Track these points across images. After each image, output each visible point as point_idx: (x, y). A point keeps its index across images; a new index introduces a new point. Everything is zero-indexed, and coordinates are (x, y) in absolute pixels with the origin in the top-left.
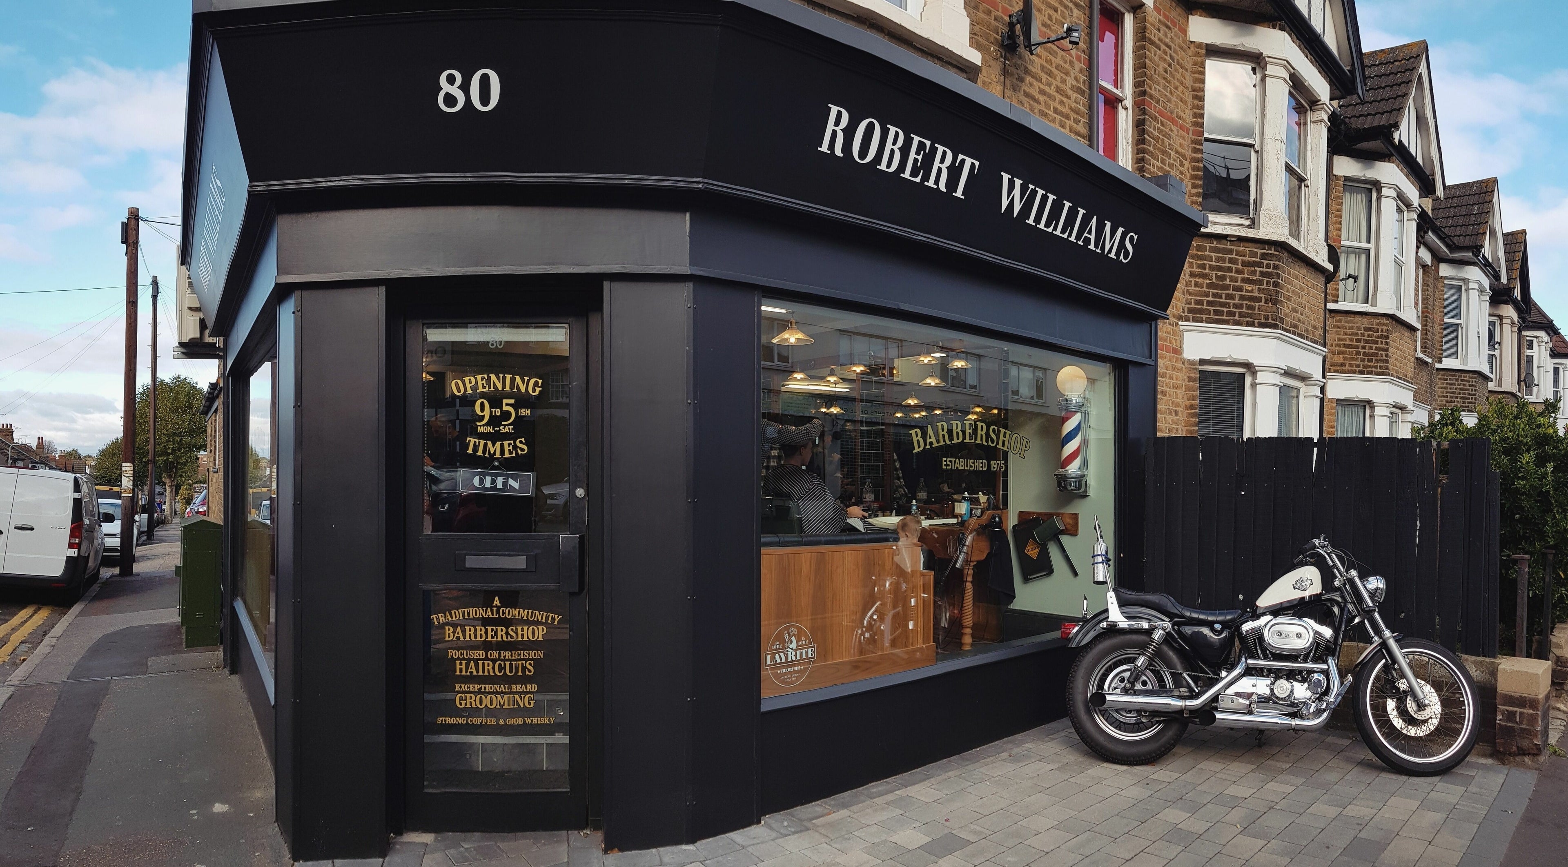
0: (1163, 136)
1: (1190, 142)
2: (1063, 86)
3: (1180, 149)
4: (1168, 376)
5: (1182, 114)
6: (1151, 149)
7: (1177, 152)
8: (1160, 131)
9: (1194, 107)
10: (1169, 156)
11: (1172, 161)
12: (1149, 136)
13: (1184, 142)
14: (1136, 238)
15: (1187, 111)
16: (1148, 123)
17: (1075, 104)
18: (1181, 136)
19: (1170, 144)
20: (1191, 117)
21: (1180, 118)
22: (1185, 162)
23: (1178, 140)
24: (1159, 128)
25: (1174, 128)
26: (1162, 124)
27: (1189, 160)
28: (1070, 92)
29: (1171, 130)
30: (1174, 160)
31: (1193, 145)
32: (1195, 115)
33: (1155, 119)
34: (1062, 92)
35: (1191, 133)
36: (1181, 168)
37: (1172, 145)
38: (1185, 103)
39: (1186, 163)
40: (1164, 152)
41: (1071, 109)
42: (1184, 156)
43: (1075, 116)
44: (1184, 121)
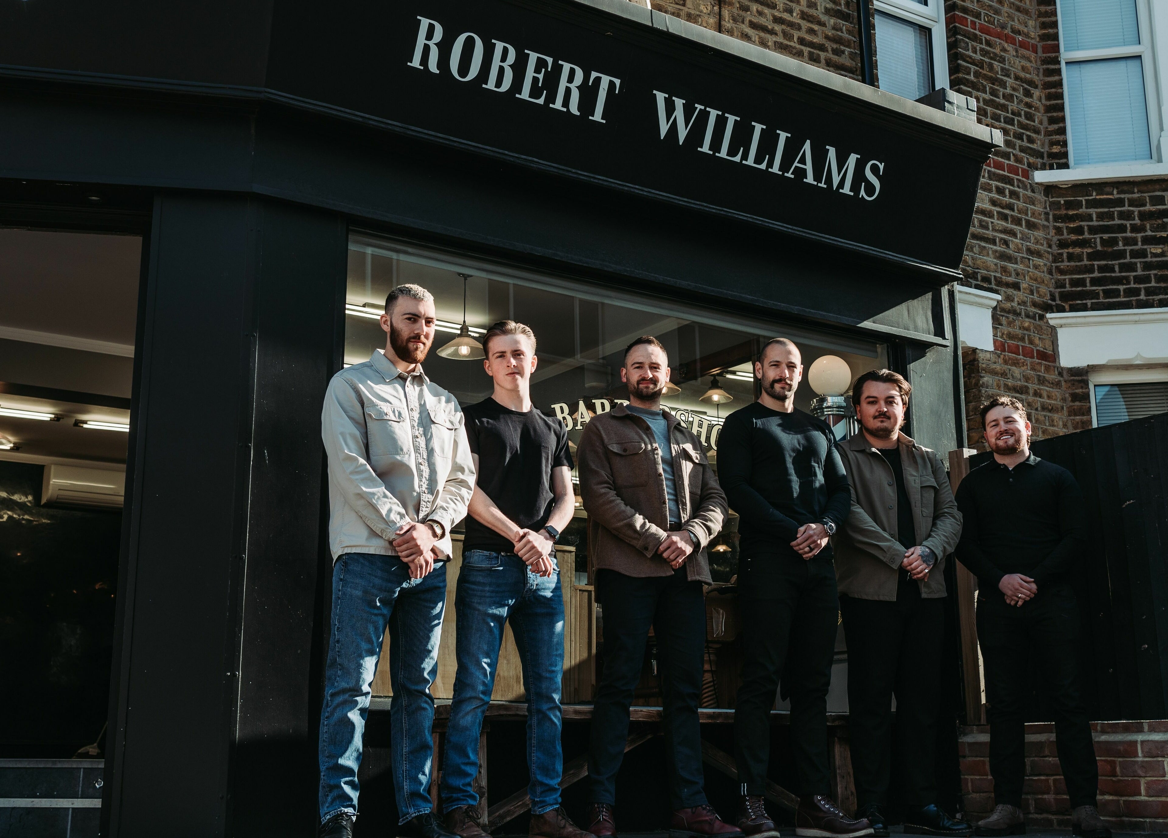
0: (991, 58)
1: (1039, 63)
2: (812, 12)
3: (1022, 75)
4: (1031, 392)
5: (1022, 28)
6: (972, 77)
7: (1017, 78)
8: (984, 53)
9: (1040, 15)
10: (1003, 84)
11: (1009, 91)
12: (965, 61)
13: (1028, 64)
14: (881, 167)
15: (1031, 23)
16: (963, 45)
17: (833, 32)
18: (1023, 57)
19: (1003, 69)
20: (1038, 29)
21: (1019, 33)
22: (1033, 90)
23: (1018, 63)
24: (982, 50)
25: (1009, 47)
26: (988, 43)
27: (1040, 86)
28: (824, 18)
29: (1004, 50)
30: (1014, 89)
31: (1045, 66)
32: (1044, 26)
33: (975, 38)
34: (810, 19)
35: (1040, 50)
36: (1027, 100)
37: (1008, 70)
38: (1026, 12)
39: (1036, 93)
40: (993, 81)
41: (827, 37)
42: (1031, 83)
43: (835, 46)
44: (1027, 35)
